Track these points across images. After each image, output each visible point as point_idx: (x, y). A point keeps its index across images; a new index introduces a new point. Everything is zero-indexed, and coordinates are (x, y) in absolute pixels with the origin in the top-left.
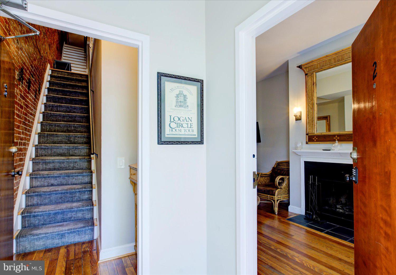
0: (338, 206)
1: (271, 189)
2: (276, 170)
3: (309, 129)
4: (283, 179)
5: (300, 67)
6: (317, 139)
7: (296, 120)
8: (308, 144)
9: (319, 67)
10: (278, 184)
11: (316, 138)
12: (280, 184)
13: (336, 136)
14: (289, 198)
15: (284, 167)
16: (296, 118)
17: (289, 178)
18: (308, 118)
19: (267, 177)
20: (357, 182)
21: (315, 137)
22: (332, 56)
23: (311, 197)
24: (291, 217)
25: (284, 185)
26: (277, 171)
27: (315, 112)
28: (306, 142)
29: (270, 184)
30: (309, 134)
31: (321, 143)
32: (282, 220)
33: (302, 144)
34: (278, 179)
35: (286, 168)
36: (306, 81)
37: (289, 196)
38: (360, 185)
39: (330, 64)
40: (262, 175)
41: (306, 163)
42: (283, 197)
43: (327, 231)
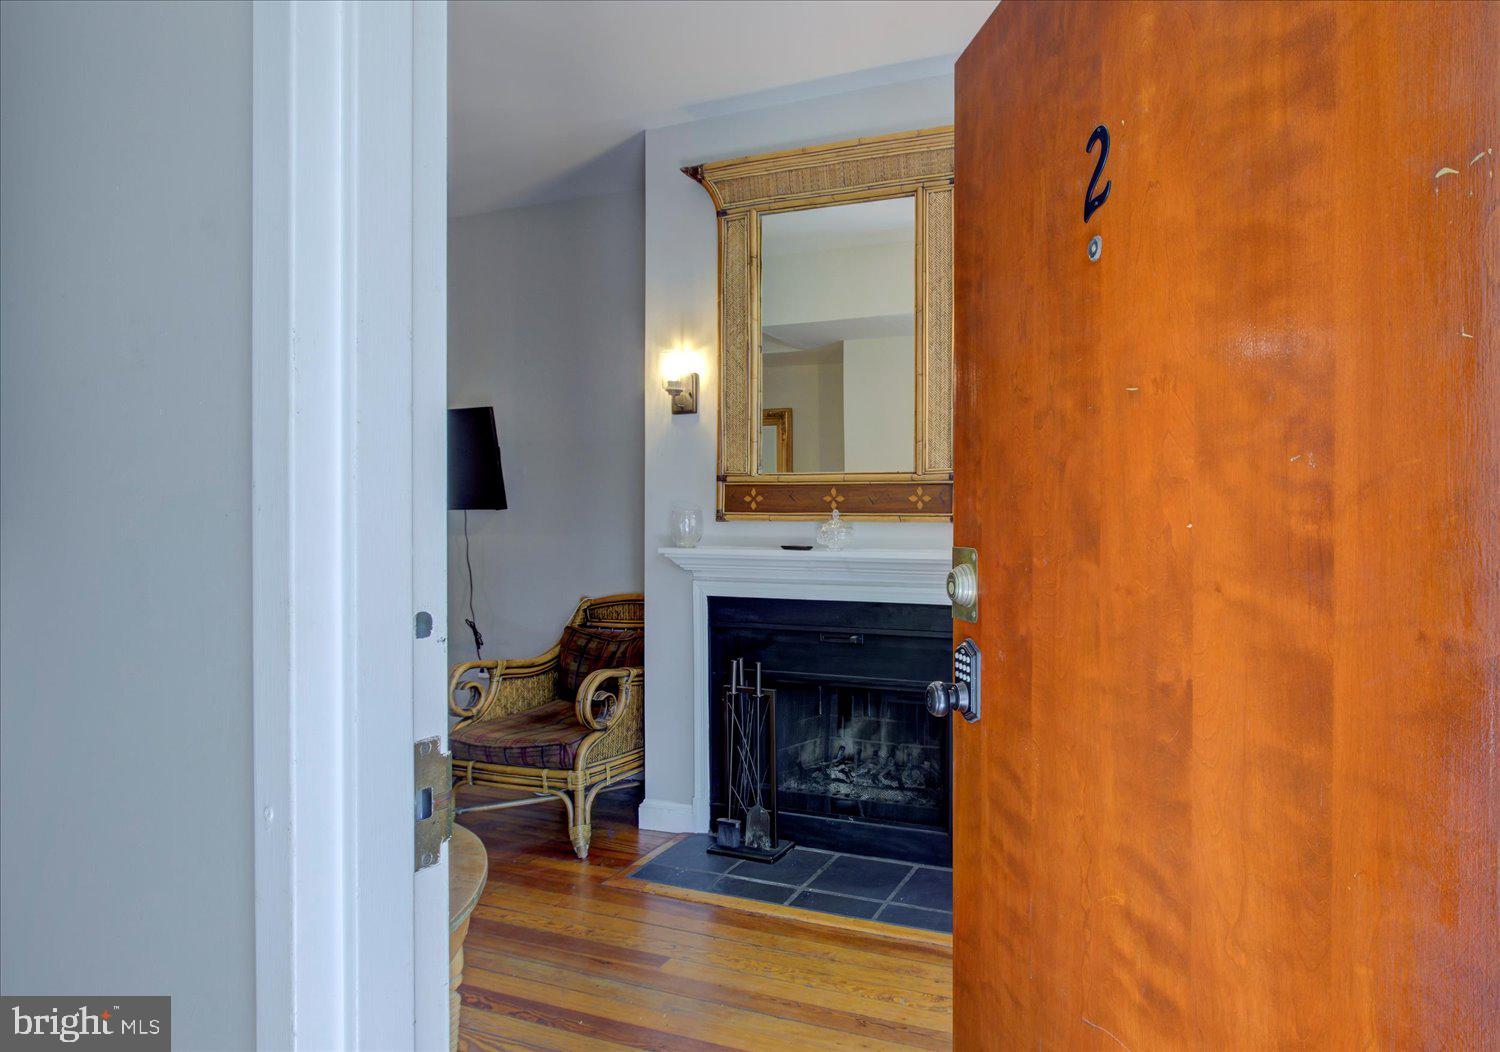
0: (834, 773)
1: (555, 736)
2: (582, 642)
3: (731, 456)
4: (612, 686)
5: (695, 173)
6: (760, 498)
7: (676, 412)
8: (724, 520)
9: (771, 193)
10: (592, 710)
11: (757, 494)
12: (597, 707)
13: (834, 492)
14: (643, 765)
15: (619, 625)
16: (674, 403)
17: (642, 675)
18: (727, 406)
19: (537, 675)
20: (979, 715)
21: (754, 492)
22: (822, 157)
23: (735, 749)
24: (652, 855)
25: (621, 709)
26: (587, 644)
27: (755, 380)
28: (718, 511)
29: (550, 708)
30: (729, 479)
31: (777, 520)
32: (608, 883)
33: (700, 519)
34: (589, 690)
35: (629, 629)
36: (720, 244)
37: (642, 758)
38: (991, 731)
39: (815, 187)
40: (508, 671)
41: (715, 603)
42: (612, 768)
43: (800, 889)
